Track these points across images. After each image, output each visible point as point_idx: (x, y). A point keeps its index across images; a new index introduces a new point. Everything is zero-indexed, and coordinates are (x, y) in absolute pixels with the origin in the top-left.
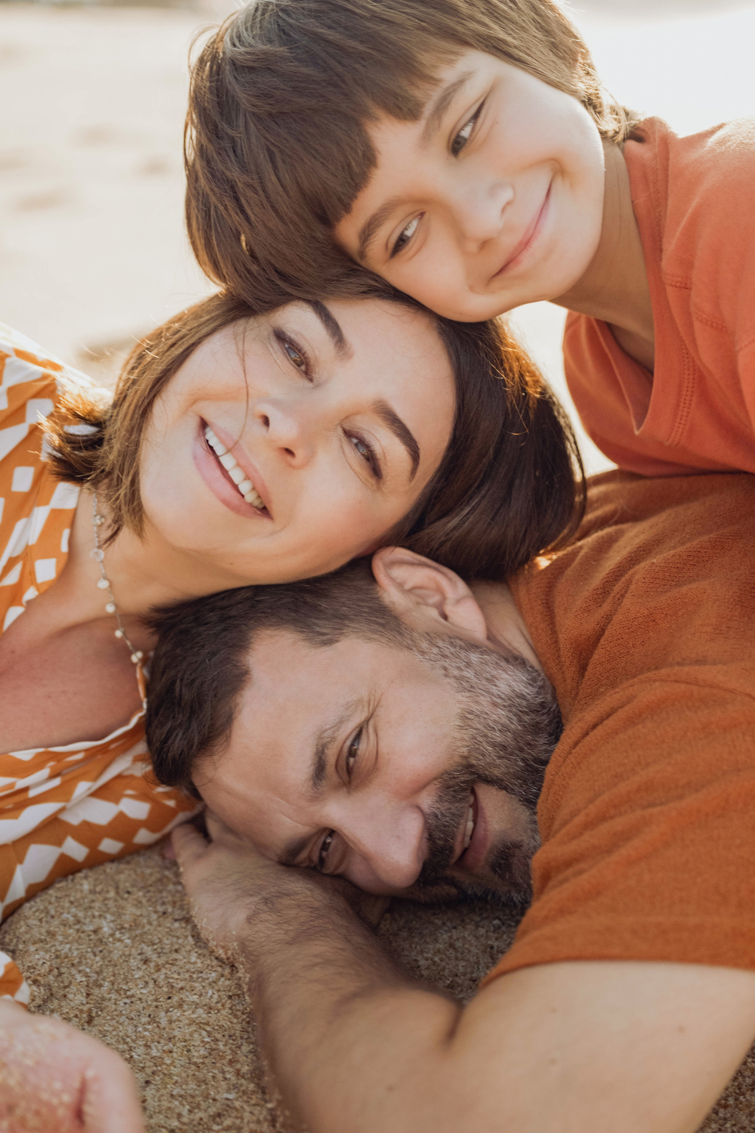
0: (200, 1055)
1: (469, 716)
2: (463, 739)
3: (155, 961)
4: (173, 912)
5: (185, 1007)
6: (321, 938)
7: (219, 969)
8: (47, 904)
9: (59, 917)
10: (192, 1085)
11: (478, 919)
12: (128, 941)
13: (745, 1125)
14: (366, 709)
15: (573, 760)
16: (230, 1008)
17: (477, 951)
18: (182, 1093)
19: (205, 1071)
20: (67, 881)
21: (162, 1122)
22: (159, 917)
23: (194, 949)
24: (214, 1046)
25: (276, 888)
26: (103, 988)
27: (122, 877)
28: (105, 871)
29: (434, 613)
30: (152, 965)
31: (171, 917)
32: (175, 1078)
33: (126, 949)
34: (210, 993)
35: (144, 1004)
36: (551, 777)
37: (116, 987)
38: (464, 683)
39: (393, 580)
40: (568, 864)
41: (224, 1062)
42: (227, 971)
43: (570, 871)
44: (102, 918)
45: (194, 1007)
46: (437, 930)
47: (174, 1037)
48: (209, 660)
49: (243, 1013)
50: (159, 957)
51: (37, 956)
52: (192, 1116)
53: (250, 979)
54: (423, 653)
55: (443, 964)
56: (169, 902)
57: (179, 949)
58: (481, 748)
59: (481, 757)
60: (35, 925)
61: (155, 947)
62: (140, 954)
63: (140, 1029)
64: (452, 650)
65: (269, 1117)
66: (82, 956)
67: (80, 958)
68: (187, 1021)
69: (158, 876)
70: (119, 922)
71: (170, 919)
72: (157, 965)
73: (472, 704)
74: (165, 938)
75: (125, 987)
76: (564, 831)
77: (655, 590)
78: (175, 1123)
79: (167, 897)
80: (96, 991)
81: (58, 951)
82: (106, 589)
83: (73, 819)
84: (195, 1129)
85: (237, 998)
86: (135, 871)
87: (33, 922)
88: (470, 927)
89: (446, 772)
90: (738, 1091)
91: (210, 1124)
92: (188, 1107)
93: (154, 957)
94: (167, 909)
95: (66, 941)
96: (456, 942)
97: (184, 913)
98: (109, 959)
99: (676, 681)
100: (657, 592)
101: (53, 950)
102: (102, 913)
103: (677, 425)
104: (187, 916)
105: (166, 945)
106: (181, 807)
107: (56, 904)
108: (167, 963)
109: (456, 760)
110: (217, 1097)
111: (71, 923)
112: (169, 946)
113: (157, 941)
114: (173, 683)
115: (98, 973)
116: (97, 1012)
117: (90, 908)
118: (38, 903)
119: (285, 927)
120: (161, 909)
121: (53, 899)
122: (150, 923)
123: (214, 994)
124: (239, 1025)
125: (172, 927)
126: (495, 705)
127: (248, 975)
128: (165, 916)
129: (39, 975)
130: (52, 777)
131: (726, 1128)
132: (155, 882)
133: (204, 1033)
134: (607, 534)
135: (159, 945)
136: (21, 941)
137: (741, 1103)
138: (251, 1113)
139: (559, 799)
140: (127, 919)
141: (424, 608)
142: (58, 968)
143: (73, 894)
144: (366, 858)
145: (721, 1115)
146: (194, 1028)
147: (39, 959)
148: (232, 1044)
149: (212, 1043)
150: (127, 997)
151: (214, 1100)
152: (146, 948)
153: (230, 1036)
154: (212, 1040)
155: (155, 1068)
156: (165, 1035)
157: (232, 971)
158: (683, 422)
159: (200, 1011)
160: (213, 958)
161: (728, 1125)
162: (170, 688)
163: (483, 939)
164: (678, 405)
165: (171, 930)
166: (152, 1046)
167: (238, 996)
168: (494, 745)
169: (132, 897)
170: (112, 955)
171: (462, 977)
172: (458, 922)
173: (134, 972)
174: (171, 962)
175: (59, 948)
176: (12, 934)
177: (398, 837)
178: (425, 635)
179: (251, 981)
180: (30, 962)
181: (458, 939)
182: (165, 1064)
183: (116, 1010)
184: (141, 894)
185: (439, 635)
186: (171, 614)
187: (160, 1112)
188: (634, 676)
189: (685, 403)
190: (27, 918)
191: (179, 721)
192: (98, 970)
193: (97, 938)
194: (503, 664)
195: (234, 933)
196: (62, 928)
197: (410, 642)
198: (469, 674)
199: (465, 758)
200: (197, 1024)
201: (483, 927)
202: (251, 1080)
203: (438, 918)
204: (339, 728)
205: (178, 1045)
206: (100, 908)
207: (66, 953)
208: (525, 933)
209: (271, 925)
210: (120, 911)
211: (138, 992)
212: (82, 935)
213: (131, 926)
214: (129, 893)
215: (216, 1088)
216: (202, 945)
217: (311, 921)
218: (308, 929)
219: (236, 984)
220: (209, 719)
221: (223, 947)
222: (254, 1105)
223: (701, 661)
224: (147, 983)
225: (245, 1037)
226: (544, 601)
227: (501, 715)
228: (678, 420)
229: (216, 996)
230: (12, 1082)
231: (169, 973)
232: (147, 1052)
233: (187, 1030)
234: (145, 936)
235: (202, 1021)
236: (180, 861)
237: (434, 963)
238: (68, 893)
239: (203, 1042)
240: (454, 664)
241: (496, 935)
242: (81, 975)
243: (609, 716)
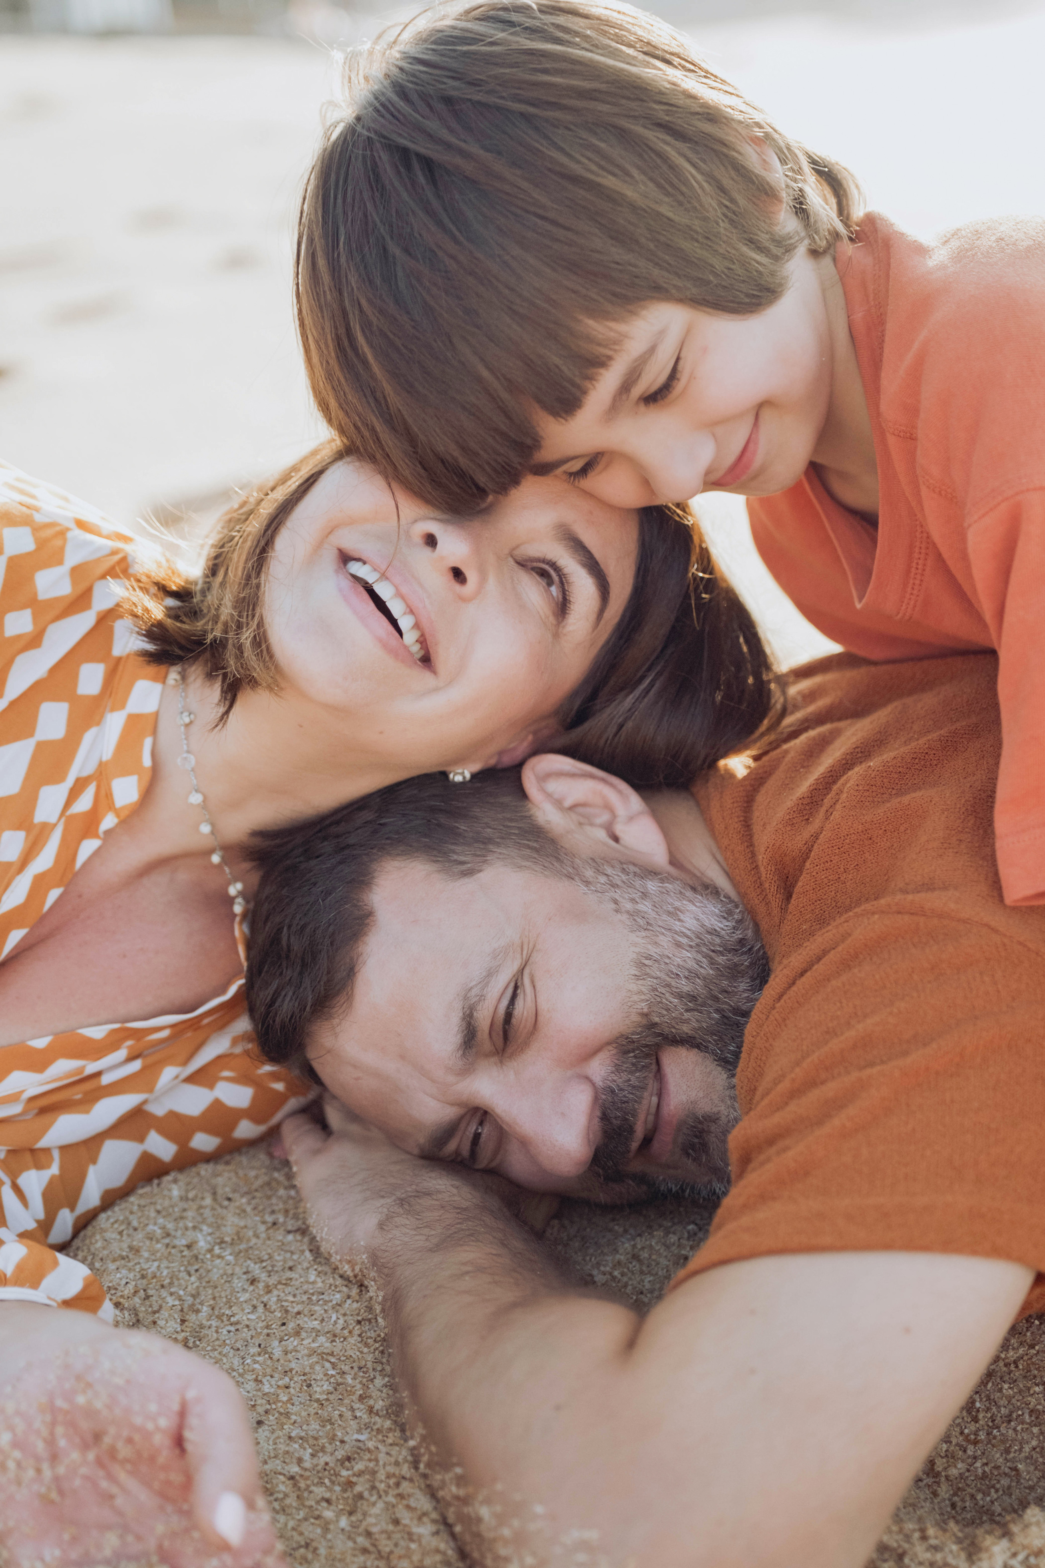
0: (324, 1391)
1: (647, 962)
2: (640, 992)
3: (264, 1281)
4: (285, 1222)
5: (304, 1335)
6: (472, 1243)
7: (345, 1289)
8: (127, 1213)
9: (143, 1230)
10: (315, 1426)
11: (670, 1224)
12: (230, 1258)
13: (999, 1464)
14: (518, 956)
15: (777, 1015)
16: (360, 1335)
17: (668, 1263)
18: (303, 1434)
19: (330, 1409)
20: (152, 1186)
21: (279, 1468)
22: (268, 1229)
23: (312, 1266)
24: (340, 1380)
25: (414, 1187)
26: (200, 1314)
27: (220, 1180)
28: (198, 1174)
29: (602, 835)
30: (261, 1285)
31: (282, 1228)
32: (294, 1417)
33: (227, 1267)
34: (334, 1318)
35: (253, 1332)
36: (752, 1039)
37: (216, 1313)
38: (639, 920)
39: (549, 796)
40: (771, 1141)
41: (354, 1398)
42: (355, 1291)
43: (772, 1150)
44: (197, 1231)
45: (314, 1334)
46: (616, 1238)
47: (291, 1370)
48: (323, 901)
49: (375, 1341)
50: (270, 1276)
51: (118, 1275)
52: (315, 1461)
53: (384, 1297)
54: (587, 883)
55: (625, 1279)
56: (280, 1211)
57: (295, 1266)
58: (664, 1000)
59: (665, 1013)
60: (114, 1239)
61: (264, 1264)
62: (245, 1273)
63: (248, 1361)
64: (624, 877)
65: (410, 1458)
66: (173, 1277)
67: (171, 1278)
68: (306, 1352)
69: (266, 1179)
70: (218, 1234)
71: (281, 1231)
72: (267, 1286)
73: (650, 947)
74: (276, 1254)
75: (227, 1312)
76: (766, 1101)
77: (871, 799)
78: (295, 1469)
79: (277, 1205)
80: (192, 1317)
81: (143, 1270)
82: (199, 805)
83: (158, 1110)
84: (320, 1475)
85: (367, 1323)
86: (237, 1173)
87: (109, 1235)
88: (659, 1233)
89: (622, 1036)
90: (990, 1424)
91: (337, 1470)
92: (310, 1451)
93: (263, 1276)
94: (278, 1219)
95: (153, 1257)
96: (641, 1253)
97: (300, 1223)
98: (207, 1279)
99: (899, 913)
100: (873, 802)
101: (138, 1268)
102: (196, 1224)
103: (908, 596)
104: (304, 1226)
105: (277, 1261)
106: (293, 1090)
107: (140, 1214)
108: (280, 1283)
109: (634, 1020)
110: (346, 1439)
111: (159, 1237)
112: (281, 1263)
113: (266, 1257)
114: (280, 931)
115: (193, 1296)
116: (194, 1342)
117: (182, 1218)
118: (117, 1212)
119: (426, 1231)
120: (269, 1219)
121: (135, 1208)
122: (257, 1236)
123: (338, 1319)
124: (371, 1355)
125: (285, 1241)
126: (678, 945)
127: (381, 1294)
128: (276, 1227)
129: (122, 1296)
130: (130, 1059)
131: (976, 1468)
132: (262, 1187)
133: (328, 1365)
134: (819, 734)
135: (269, 1262)
136: (98, 1258)
137: (995, 1438)
138: (388, 1454)
139: (762, 1065)
140: (228, 1231)
141: (588, 828)
142: (145, 1290)
143: (160, 1201)
144: (524, 1143)
145: (970, 1453)
146: (314, 1359)
147: (121, 1279)
148: (363, 1377)
149: (338, 1377)
150: (231, 1324)
151: (342, 1442)
152: (252, 1265)
153: (360, 1368)
154: (338, 1373)
155: (268, 1407)
156: (280, 1368)
157: (361, 1291)
158: (915, 592)
159: (322, 1339)
160: (336, 1276)
161: (978, 1464)
162: (275, 940)
163: (674, 1248)
164: (908, 572)
165: (283, 1244)
166: (264, 1380)
167: (369, 1321)
168: (680, 996)
169: (232, 1204)
170: (210, 1274)
171: (649, 1295)
172: (644, 1228)
173: (239, 1295)
174: (284, 1282)
175: (145, 1266)
176: (86, 1251)
177: (563, 1114)
178: (590, 861)
179: (385, 1299)
180: (111, 1282)
181: (643, 1248)
182: (280, 1401)
183: (217, 1339)
184: (244, 1200)
185: (607, 861)
186: (278, 841)
187: (275, 1457)
188: (849, 909)
189: (917, 569)
190: (103, 1231)
191: (288, 978)
192: (193, 1292)
193: (191, 1254)
194: (689, 893)
195: (362, 1243)
196: (148, 1242)
197: (570, 870)
198: (645, 907)
199: (645, 1015)
200: (319, 1354)
201: (674, 1233)
202: (388, 1415)
203: (618, 1225)
204: (488, 983)
205: (295, 1379)
206: (193, 1218)
207: (153, 1272)
208: (719, 1227)
209: (408, 1231)
210: (219, 1222)
211: (244, 1318)
212: (173, 1251)
213: (233, 1239)
214: (229, 1199)
215: (344, 1428)
216: (323, 1261)
217: (458, 1224)
218: (455, 1233)
219: (366, 1307)
220: (325, 973)
221: (349, 1262)
222: (391, 1445)
223: (929, 886)
224: (255, 1307)
225: (379, 1368)
226: (742, 819)
227: (687, 958)
228: (909, 590)
229: (341, 1321)
230: (98, 1405)
231: (282, 1295)
232: (258, 1388)
233: (307, 1362)
234: (250, 1252)
235: (325, 1351)
236: (292, 1158)
237: (614, 1278)
238: (153, 1200)
239: (326, 1375)
240: (626, 896)
241: (691, 1243)
242: (174, 1297)
243: (819, 959)
